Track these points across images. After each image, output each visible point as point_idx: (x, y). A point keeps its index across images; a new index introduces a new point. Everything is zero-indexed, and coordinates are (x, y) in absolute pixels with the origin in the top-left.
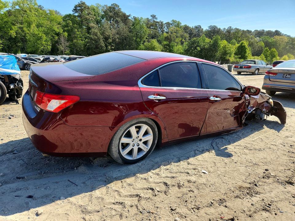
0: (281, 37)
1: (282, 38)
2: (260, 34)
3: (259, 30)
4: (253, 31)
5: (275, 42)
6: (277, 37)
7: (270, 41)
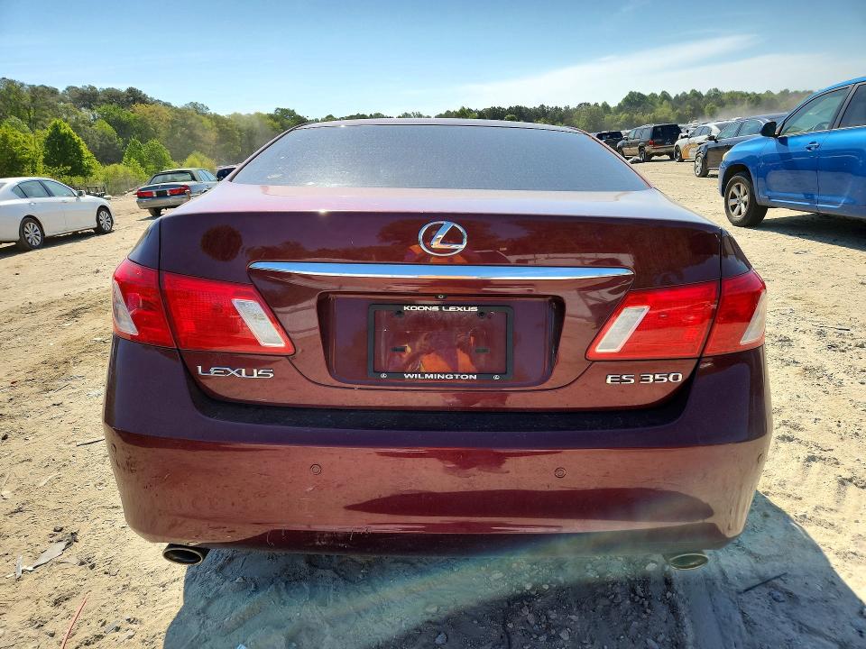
0: (151, 108)
1: (156, 109)
2: (87, 98)
3: (79, 86)
4: (61, 89)
5: (141, 121)
6: (139, 107)
7: (124, 118)
